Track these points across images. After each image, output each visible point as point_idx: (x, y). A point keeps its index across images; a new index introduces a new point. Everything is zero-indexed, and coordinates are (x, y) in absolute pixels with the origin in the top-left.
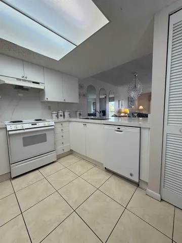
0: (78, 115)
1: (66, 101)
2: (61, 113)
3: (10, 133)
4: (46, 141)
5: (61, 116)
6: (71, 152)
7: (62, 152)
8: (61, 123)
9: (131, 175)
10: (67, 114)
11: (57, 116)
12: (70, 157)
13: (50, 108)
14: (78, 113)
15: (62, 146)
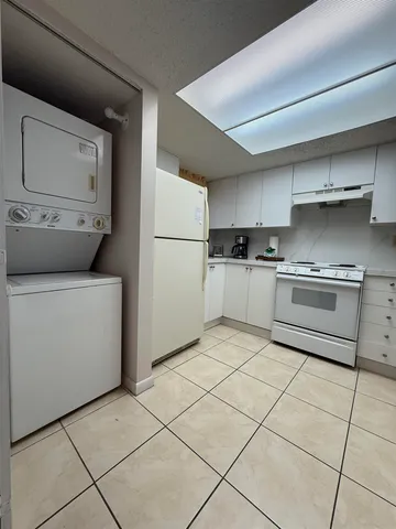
4: (333, 309)
8: (390, 279)
15: (383, 343)
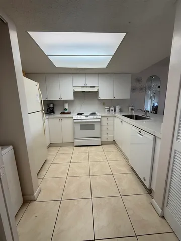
0: (130, 110)
1: (116, 98)
2: (112, 108)
3: (75, 121)
4: (94, 129)
5: (112, 110)
6: (114, 142)
7: (106, 140)
8: (107, 117)
9: (144, 179)
10: (117, 109)
11: (109, 111)
12: (113, 145)
13: (104, 105)
14: (130, 108)
15: (106, 136)
